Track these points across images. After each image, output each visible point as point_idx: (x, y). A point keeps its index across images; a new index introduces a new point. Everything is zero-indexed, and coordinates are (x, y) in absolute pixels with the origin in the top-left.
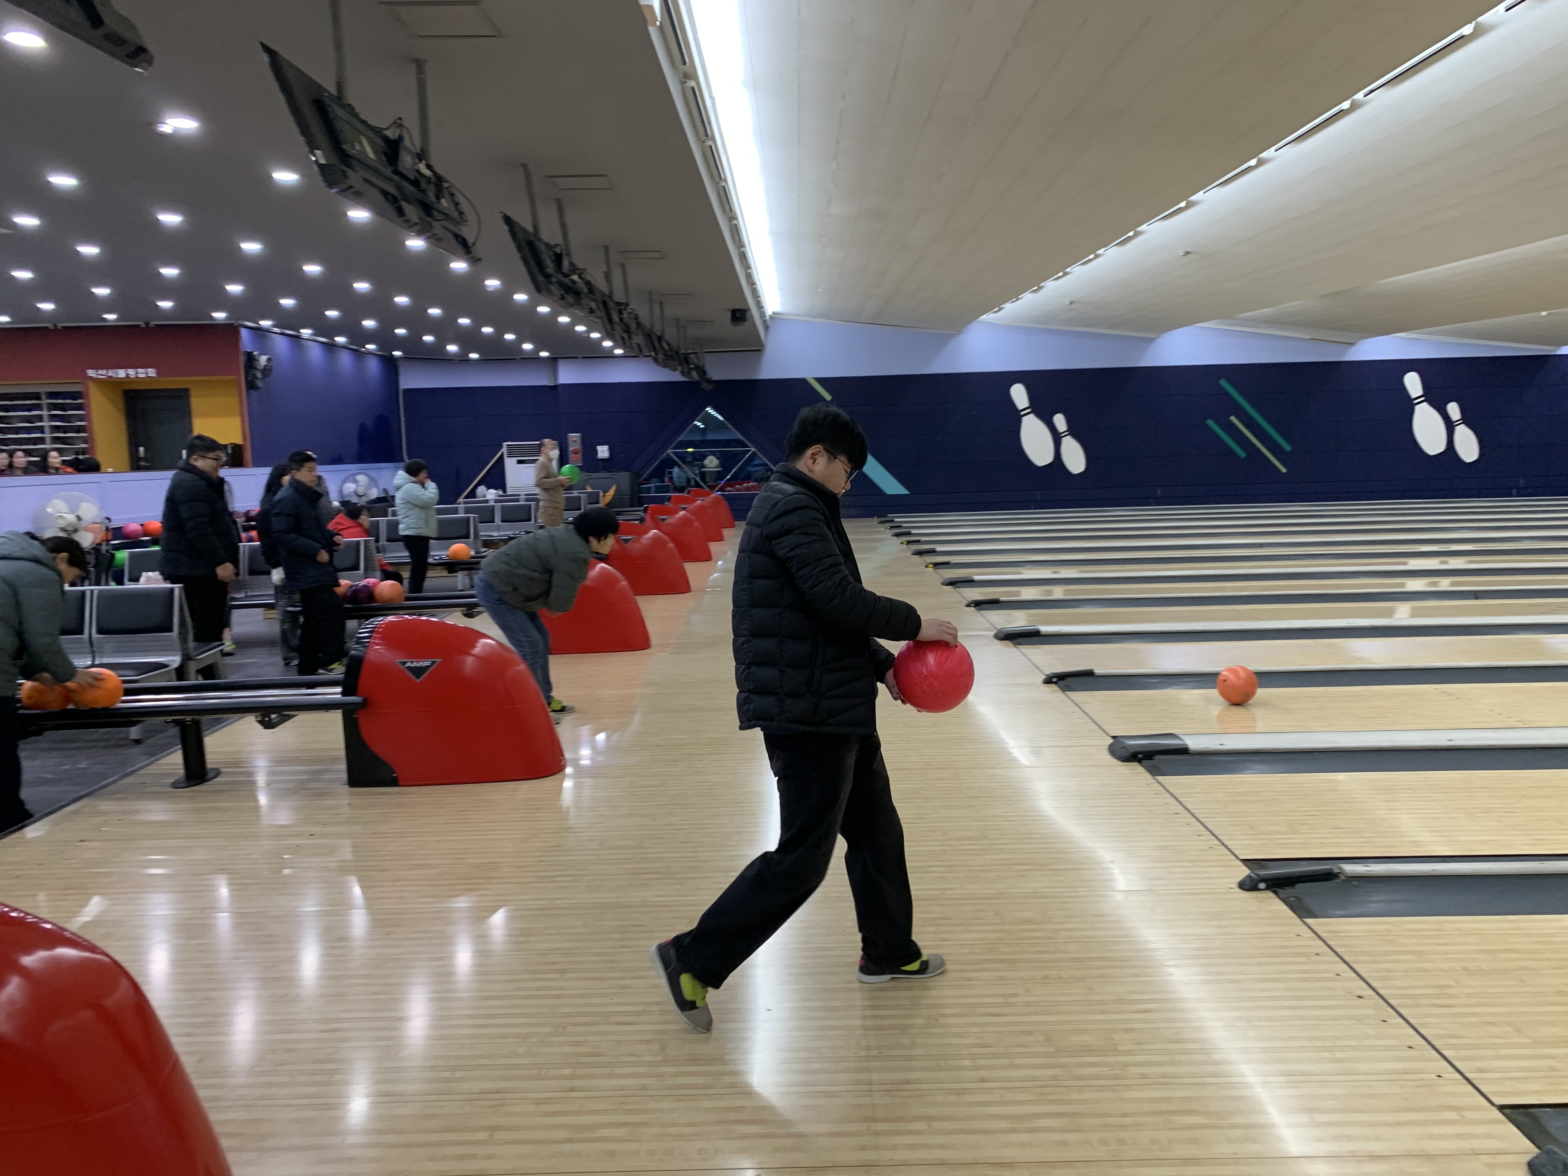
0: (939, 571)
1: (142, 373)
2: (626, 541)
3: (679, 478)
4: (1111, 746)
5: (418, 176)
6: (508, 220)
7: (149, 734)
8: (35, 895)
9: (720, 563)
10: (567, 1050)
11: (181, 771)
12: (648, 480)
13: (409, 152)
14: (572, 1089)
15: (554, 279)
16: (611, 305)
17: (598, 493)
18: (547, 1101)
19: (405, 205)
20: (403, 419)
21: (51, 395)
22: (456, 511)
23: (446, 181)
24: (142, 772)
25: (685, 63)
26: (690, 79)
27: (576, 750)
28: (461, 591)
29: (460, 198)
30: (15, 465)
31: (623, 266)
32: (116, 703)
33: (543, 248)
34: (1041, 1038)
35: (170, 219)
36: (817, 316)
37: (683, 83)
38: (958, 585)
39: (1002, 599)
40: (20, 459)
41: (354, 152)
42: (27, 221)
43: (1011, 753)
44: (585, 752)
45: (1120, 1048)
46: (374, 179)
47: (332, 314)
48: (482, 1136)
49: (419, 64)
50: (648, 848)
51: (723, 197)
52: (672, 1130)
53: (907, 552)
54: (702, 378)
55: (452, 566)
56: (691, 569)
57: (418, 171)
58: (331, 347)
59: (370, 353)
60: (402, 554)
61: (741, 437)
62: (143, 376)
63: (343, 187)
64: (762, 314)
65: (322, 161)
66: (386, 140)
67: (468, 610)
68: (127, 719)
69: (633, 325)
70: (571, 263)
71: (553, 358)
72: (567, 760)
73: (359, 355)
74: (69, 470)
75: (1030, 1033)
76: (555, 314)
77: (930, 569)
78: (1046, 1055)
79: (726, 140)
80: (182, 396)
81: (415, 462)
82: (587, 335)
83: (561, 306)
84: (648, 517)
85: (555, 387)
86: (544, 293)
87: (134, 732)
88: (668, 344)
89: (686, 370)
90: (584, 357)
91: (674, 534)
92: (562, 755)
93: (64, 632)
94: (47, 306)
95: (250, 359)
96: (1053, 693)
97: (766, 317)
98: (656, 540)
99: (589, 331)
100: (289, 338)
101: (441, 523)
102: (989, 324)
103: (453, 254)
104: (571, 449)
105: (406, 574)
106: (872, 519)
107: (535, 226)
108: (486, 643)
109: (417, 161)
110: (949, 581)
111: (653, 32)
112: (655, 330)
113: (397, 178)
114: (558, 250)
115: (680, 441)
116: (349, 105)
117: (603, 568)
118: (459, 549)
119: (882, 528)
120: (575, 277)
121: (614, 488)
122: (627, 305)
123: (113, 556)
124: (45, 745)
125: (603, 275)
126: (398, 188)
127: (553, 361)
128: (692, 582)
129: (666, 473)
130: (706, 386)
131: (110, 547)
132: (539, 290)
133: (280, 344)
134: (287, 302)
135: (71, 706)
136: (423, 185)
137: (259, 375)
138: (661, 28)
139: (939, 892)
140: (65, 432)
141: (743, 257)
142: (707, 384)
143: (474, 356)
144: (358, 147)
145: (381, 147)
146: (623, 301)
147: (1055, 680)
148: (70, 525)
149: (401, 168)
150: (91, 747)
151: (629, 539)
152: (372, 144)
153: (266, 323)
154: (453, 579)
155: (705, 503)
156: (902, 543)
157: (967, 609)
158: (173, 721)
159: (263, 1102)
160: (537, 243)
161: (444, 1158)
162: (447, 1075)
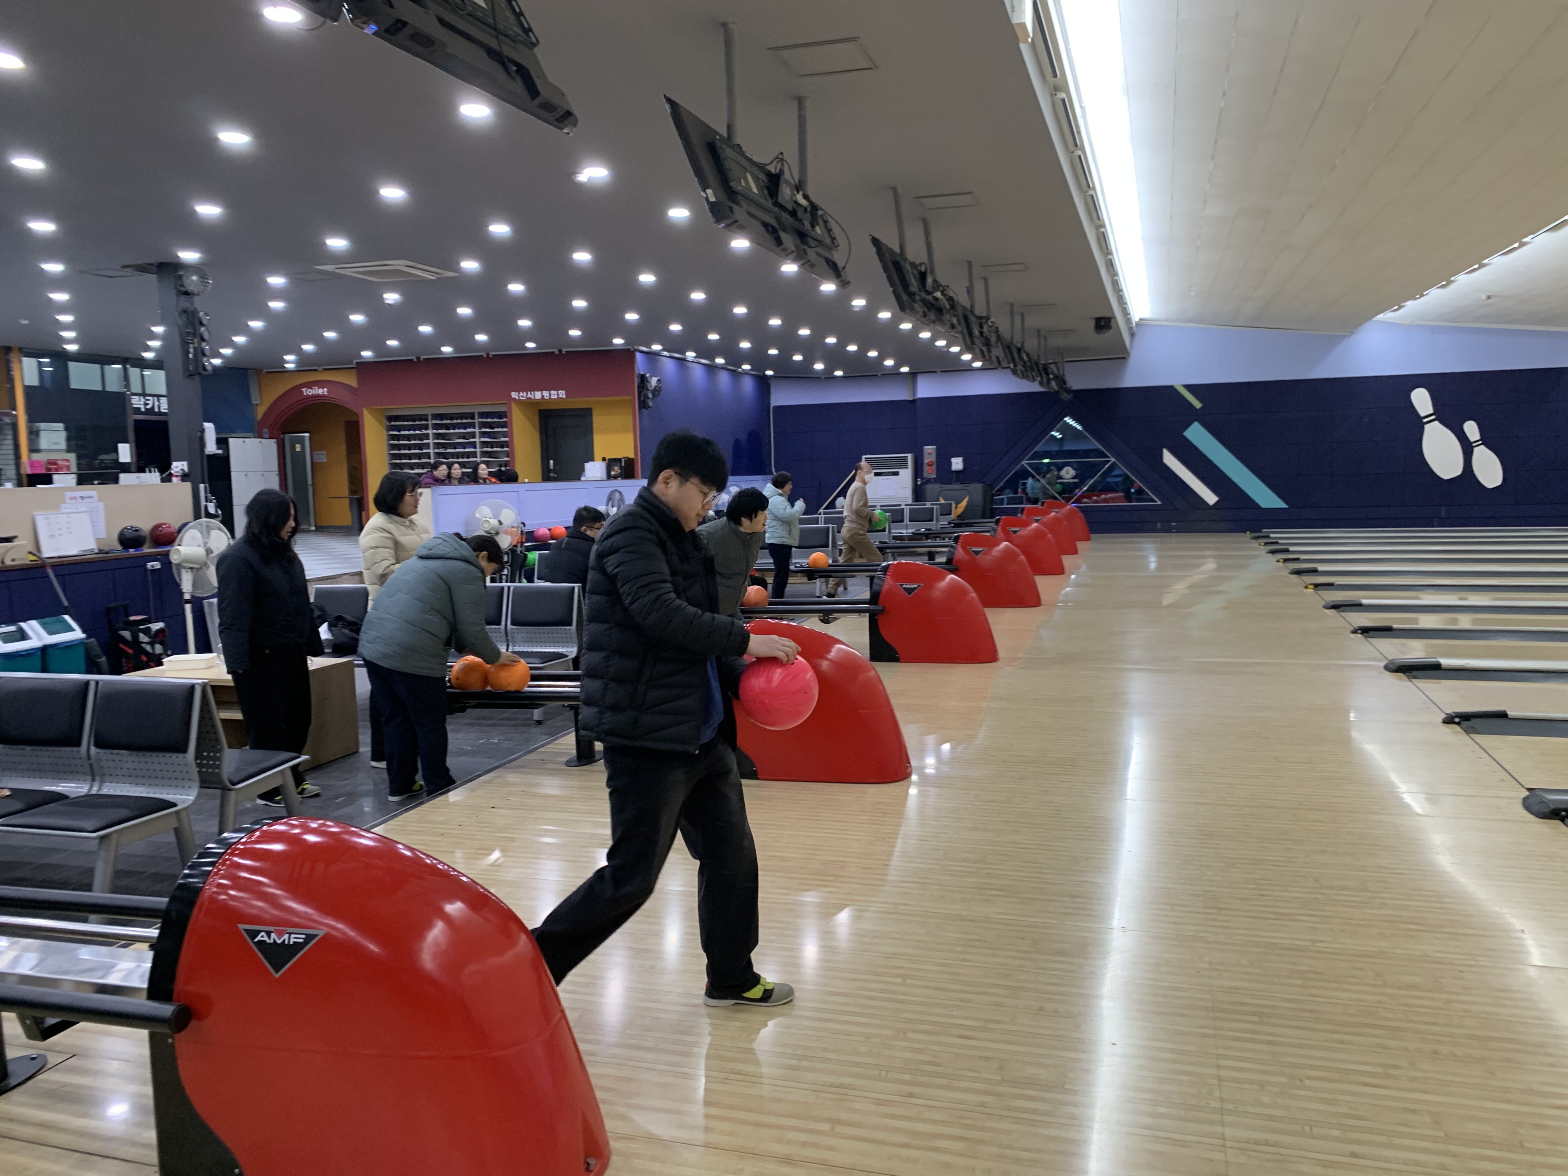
0: (1319, 592)
1: (554, 395)
2: (977, 553)
3: (1033, 489)
4: (1525, 801)
5: (795, 206)
6: (876, 242)
7: (548, 716)
8: (453, 852)
9: (1073, 576)
10: (908, 1055)
11: (574, 752)
12: (1001, 491)
13: (788, 183)
14: (911, 1095)
15: (918, 298)
16: (973, 319)
17: (951, 505)
18: (886, 1103)
19: (784, 236)
20: (772, 434)
21: (483, 415)
22: (816, 521)
23: (821, 209)
24: (541, 750)
25: (1055, 75)
26: (1059, 91)
27: (922, 758)
28: (819, 597)
29: (832, 224)
30: (453, 476)
31: (986, 281)
32: (524, 687)
33: (908, 267)
34: (1428, 1119)
35: (582, 257)
36: (1188, 321)
37: (1053, 96)
38: (1342, 608)
39: (1395, 626)
40: (457, 471)
41: (740, 188)
42: (470, 265)
43: (1402, 799)
44: (930, 761)
45: (1527, 1145)
46: (754, 211)
47: (713, 337)
48: (825, 1127)
49: (800, 101)
50: (991, 864)
51: (1091, 206)
52: (1009, 1152)
53: (1284, 570)
54: (1060, 387)
55: (811, 574)
56: (1043, 583)
57: (796, 202)
58: (712, 369)
59: (746, 373)
60: (765, 561)
61: (1100, 447)
62: (556, 397)
63: (729, 221)
64: (1128, 321)
65: (712, 199)
66: (769, 174)
67: (824, 616)
68: (531, 702)
69: (993, 339)
70: (935, 281)
71: (912, 373)
72: (913, 768)
73: (736, 375)
74: (493, 480)
75: (1414, 1112)
76: (916, 330)
77: (1310, 590)
78: (1434, 1139)
79: (1095, 148)
80: (586, 414)
81: (781, 474)
82: (946, 349)
83: (922, 322)
84: (999, 529)
85: (914, 401)
86: (908, 311)
87: (537, 714)
88: (1028, 355)
89: (1045, 380)
90: (942, 371)
91: (1026, 547)
92: (909, 762)
93: (489, 623)
94: (481, 338)
95: (643, 379)
96: (1455, 735)
97: (1132, 323)
98: (1006, 552)
99: (949, 345)
100: (677, 361)
101: (802, 531)
102: (1386, 324)
103: (822, 277)
104: (926, 461)
105: (770, 580)
106: (1243, 534)
107: (902, 247)
108: (840, 649)
109: (796, 192)
110: (1332, 604)
111: (1024, 48)
112: (1015, 343)
113: (776, 209)
114: (923, 269)
115: (1036, 452)
116: (738, 145)
117: (953, 579)
118: (819, 557)
119: (1255, 544)
120: (938, 294)
121: (966, 499)
122: (988, 318)
123: (526, 556)
124: (466, 721)
125: (966, 290)
126: (778, 219)
127: (913, 375)
128: (1043, 597)
129: (1020, 484)
130: (1065, 396)
131: (523, 549)
132: (902, 307)
133: (668, 365)
134: (675, 327)
135: (489, 688)
136: (800, 214)
137: (650, 395)
138: (1033, 45)
139: (1309, 943)
140: (492, 447)
141: (1110, 265)
142: (1065, 394)
143: (838, 373)
144: (743, 184)
145: (763, 181)
146: (984, 314)
147: (1457, 720)
148: (492, 529)
149: (780, 200)
150: (503, 725)
151: (980, 552)
152: (756, 179)
153: (656, 347)
154: (812, 586)
155: (1060, 516)
156: (1278, 561)
157: (1352, 636)
158: (569, 706)
159: (632, 1063)
160: (902, 263)
161: (788, 1142)
162: (794, 1062)
